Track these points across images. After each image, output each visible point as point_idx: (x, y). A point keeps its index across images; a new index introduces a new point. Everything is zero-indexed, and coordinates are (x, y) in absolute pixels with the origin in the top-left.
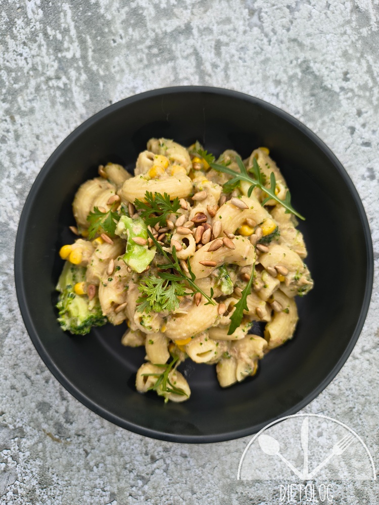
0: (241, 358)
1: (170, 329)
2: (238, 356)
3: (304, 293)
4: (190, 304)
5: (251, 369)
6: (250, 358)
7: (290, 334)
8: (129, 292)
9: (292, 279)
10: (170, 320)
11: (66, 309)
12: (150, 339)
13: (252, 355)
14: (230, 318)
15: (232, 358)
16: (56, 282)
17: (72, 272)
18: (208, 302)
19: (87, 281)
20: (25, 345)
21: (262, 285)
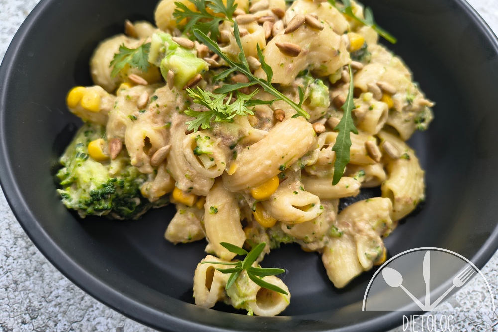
0: (359, 231)
1: (244, 164)
2: (354, 230)
3: (424, 125)
4: (269, 124)
5: (378, 247)
6: (373, 229)
7: (419, 192)
8: (172, 130)
9: (404, 101)
10: (241, 151)
11: (73, 175)
12: (211, 205)
13: (375, 224)
14: (333, 150)
15: (345, 236)
16: (61, 153)
17: (86, 136)
18: (296, 113)
19: (109, 136)
20: (8, 276)
21: (366, 107)
